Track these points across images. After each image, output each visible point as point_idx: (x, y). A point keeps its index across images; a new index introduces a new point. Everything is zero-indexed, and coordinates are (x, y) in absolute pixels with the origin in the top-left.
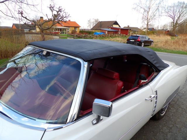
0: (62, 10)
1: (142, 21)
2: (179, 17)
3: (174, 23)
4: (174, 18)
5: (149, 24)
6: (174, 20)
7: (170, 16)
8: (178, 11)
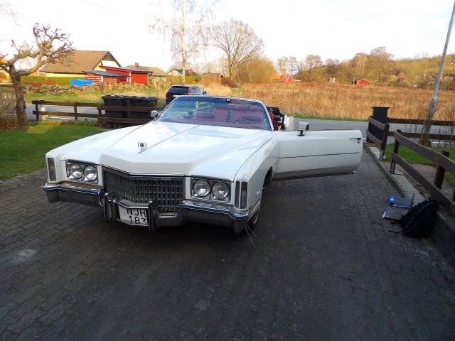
0: (64, 37)
1: (172, 54)
2: (238, 48)
3: (229, 59)
4: (228, 51)
5: (187, 60)
6: (229, 55)
7: (222, 46)
8: (233, 38)
